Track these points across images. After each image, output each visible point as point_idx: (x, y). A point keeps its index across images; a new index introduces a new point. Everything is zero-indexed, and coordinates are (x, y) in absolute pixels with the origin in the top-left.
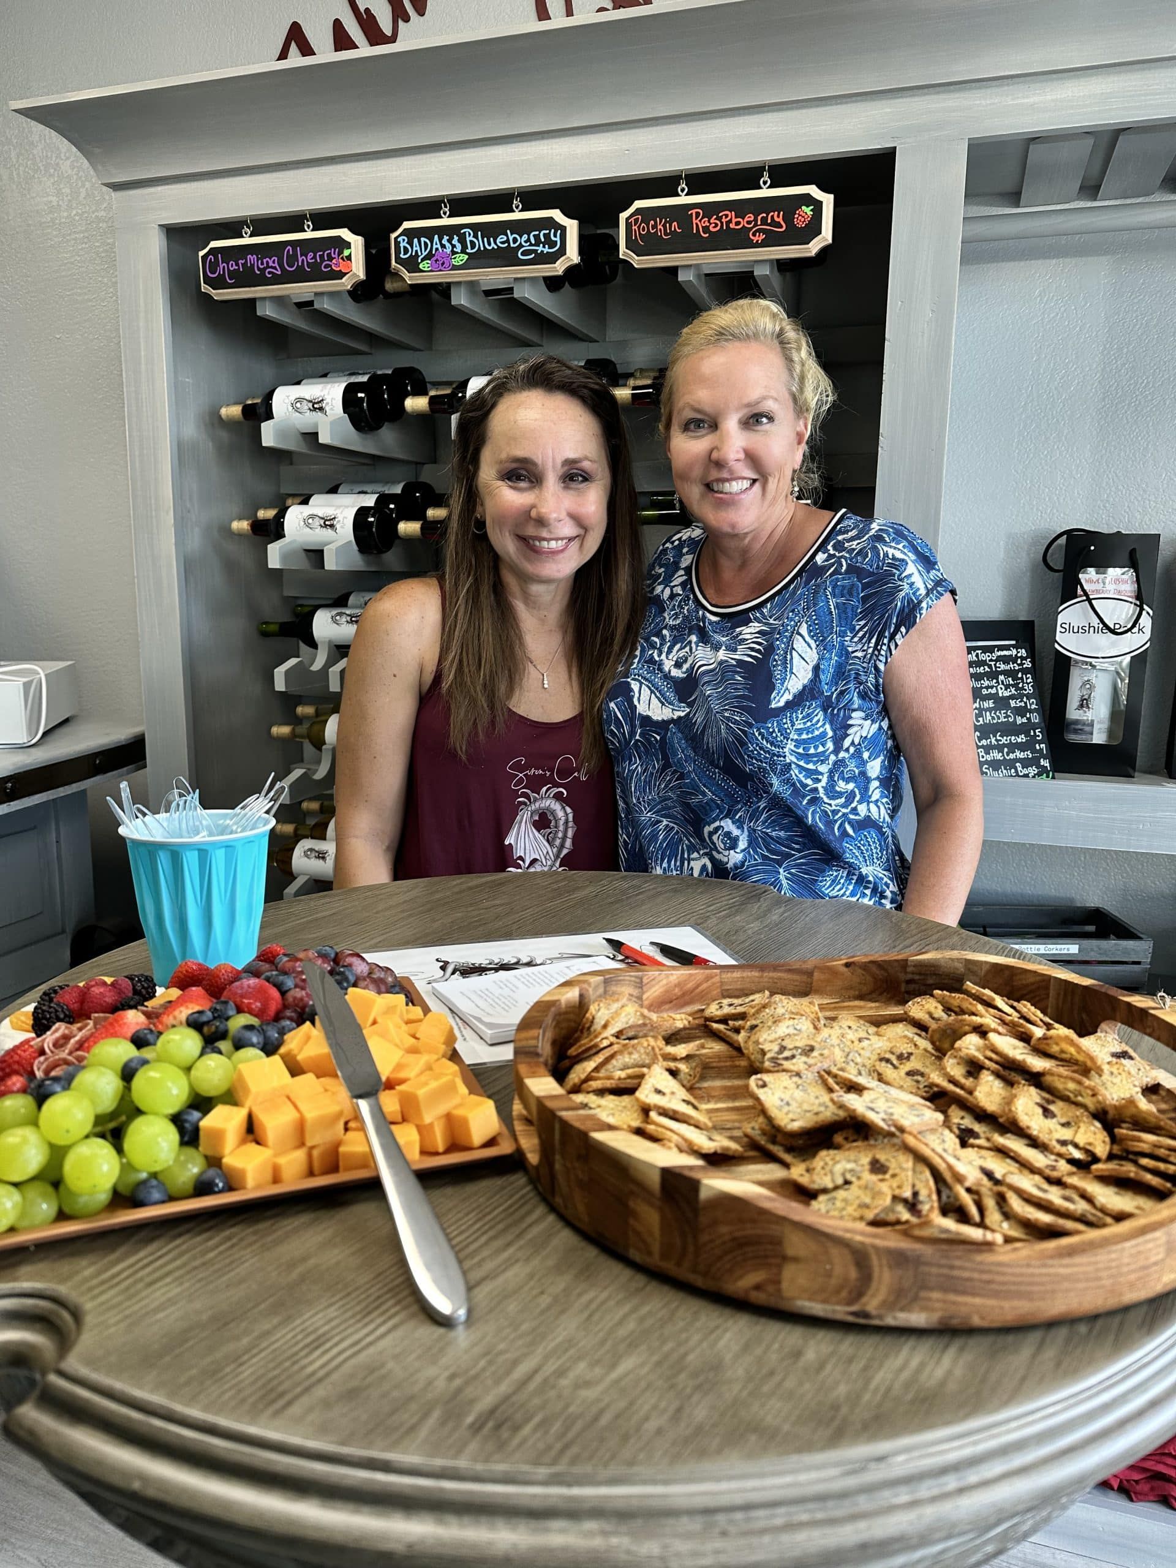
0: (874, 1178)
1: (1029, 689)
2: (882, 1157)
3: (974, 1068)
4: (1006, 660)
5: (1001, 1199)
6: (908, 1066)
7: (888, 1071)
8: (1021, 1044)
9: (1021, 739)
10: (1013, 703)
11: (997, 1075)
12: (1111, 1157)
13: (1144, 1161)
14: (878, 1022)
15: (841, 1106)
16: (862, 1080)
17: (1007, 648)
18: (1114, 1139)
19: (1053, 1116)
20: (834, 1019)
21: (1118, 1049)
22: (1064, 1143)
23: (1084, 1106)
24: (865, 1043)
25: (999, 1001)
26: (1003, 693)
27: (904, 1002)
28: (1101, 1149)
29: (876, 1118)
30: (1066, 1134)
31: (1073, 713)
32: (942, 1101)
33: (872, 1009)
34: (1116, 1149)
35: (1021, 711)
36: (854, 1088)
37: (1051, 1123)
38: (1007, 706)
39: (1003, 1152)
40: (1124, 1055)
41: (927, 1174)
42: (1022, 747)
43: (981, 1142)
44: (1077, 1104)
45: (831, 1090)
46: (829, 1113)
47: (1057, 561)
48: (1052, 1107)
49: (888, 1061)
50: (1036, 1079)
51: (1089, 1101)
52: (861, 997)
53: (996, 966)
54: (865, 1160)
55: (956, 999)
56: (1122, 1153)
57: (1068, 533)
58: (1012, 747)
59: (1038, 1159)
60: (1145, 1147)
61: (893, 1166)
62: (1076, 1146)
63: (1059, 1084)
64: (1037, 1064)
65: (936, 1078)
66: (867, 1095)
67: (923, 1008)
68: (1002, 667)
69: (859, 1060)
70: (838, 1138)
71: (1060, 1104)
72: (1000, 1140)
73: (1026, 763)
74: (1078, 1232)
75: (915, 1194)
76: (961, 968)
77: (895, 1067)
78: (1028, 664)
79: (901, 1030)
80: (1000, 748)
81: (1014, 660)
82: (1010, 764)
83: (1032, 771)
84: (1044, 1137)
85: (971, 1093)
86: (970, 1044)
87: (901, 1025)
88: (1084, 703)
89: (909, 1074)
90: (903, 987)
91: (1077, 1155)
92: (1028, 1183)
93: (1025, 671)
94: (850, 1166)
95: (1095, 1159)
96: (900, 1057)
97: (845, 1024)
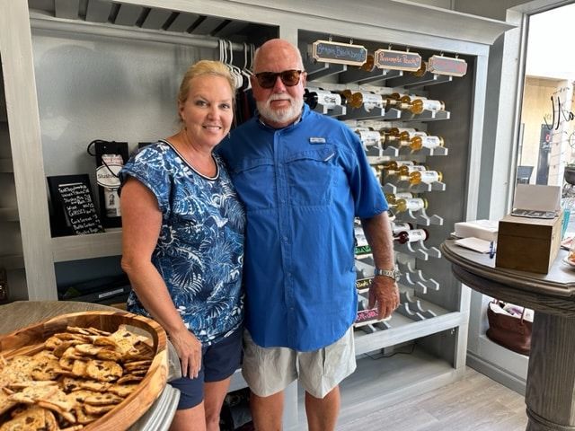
0: (28, 425)
1: (90, 200)
2: (31, 415)
3: (72, 361)
4: (78, 190)
5: (83, 409)
6: (46, 369)
7: (38, 374)
8: (89, 345)
9: (90, 219)
10: (84, 206)
11: (81, 360)
12: (124, 375)
13: (134, 373)
14: (32, 354)
15: (13, 400)
16: (24, 384)
17: (79, 186)
18: (124, 368)
19: (103, 368)
20: (12, 359)
21: (125, 333)
22: (107, 377)
23: (113, 360)
24: (26, 366)
25: (80, 330)
26: (79, 203)
27: (44, 341)
28: (120, 374)
29: (29, 400)
30: (107, 373)
31: (109, 207)
32: (61, 378)
33: (31, 348)
34: (125, 371)
35: (88, 209)
36: (20, 389)
37: (102, 371)
38: (82, 208)
39: (85, 389)
40: (128, 335)
41: (51, 414)
42: (90, 222)
43: (78, 388)
44: (111, 360)
45: (9, 394)
46: (8, 405)
47: (93, 152)
48: (102, 365)
49: (37, 370)
50: (95, 357)
51: (114, 358)
52: (25, 345)
53: (79, 317)
54: (24, 419)
55: (64, 335)
56: (127, 372)
57: (95, 142)
58: (87, 223)
59: (97, 386)
60: (133, 368)
61: (36, 417)
62: (111, 376)
63: (104, 356)
64: (94, 351)
65: (58, 370)
66: (25, 391)
67: (52, 342)
68: (77, 193)
69: (23, 375)
70: (14, 414)
71: (105, 363)
72: (84, 385)
73: (93, 228)
74: (111, 409)
75: (47, 424)
76: (66, 321)
77: (40, 371)
78: (88, 191)
79: (43, 354)
80: (82, 224)
81: (82, 190)
82: (87, 229)
83: (96, 230)
84: (99, 378)
85: (71, 370)
86: (70, 352)
87: (42, 353)
88: (112, 202)
89: (47, 372)
90: (43, 335)
91: (112, 379)
92: (93, 398)
93: (87, 194)
94: (18, 425)
95: (118, 378)
96: (43, 366)
97: (17, 361)
